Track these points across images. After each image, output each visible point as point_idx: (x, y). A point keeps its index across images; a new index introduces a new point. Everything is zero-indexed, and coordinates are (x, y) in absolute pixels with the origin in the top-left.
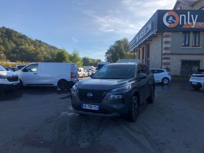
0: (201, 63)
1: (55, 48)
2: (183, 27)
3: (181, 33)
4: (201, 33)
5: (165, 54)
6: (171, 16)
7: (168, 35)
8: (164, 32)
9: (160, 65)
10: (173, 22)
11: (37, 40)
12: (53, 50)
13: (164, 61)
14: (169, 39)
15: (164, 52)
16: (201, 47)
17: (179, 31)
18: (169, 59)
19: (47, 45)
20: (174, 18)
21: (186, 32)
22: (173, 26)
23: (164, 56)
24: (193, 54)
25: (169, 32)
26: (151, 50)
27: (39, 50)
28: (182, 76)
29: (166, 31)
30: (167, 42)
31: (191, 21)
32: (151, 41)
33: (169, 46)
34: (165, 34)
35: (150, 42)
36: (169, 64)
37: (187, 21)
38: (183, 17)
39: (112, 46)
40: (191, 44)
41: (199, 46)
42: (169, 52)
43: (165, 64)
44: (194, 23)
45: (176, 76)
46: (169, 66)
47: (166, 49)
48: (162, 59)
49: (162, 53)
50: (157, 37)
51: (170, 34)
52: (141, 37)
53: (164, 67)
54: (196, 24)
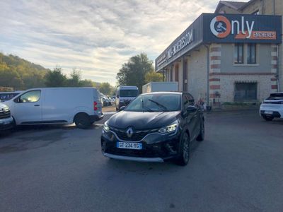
0: (258, 85)
1: (39, 67)
2: (236, 37)
3: (233, 45)
4: (258, 46)
5: (213, 74)
6: (221, 22)
7: (217, 48)
8: (210, 44)
9: (206, 89)
10: (223, 31)
11: (11, 55)
12: (37, 70)
13: (212, 83)
14: (218, 54)
15: (211, 71)
16: (257, 65)
17: (231, 43)
18: (219, 80)
19: (28, 63)
20: (224, 25)
21: (239, 44)
22: (223, 35)
23: (212, 77)
24: (249, 74)
25: (218, 43)
27: (15, 71)
28: (236, 104)
29: (214, 43)
30: (215, 58)
31: (246, 29)
32: (190, 56)
33: (218, 62)
34: (213, 46)
35: (188, 58)
36: (218, 87)
37: (240, 29)
38: (235, 24)
39: (126, 65)
40: (246, 60)
41: (255, 63)
42: (218, 71)
43: (214, 87)
44: (250, 32)
45: (228, 104)
46: (218, 90)
47: (214, 66)
48: (209, 81)
49: (208, 72)
50: (199, 51)
51: (219, 46)
52: (175, 52)
53: (212, 92)
54: (252, 34)
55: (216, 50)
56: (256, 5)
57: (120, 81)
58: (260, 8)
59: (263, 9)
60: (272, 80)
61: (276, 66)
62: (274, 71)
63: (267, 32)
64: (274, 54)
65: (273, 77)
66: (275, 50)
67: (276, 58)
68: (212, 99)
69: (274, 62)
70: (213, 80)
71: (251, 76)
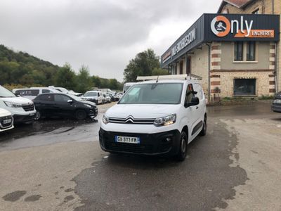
0: (257, 81)
3: (233, 44)
4: (257, 44)
5: (214, 71)
7: (217, 46)
8: (211, 42)
9: (207, 85)
13: (213, 80)
14: (219, 52)
15: (212, 68)
16: (256, 61)
17: (231, 42)
18: (219, 76)
20: (224, 24)
21: (239, 43)
22: (223, 34)
23: (213, 74)
24: (248, 71)
25: (218, 42)
26: (192, 65)
29: (215, 41)
30: (215, 56)
32: (193, 53)
33: (218, 60)
34: (213, 44)
35: (192, 55)
36: (218, 83)
39: (133, 60)
40: (245, 57)
41: (254, 60)
42: (218, 68)
43: (214, 83)
45: (228, 98)
46: (218, 86)
47: (215, 64)
48: (210, 77)
49: (209, 69)
50: (201, 48)
51: (220, 44)
52: (179, 49)
53: (212, 87)
54: (251, 33)
55: (216, 48)
56: (256, 4)
57: (127, 77)
58: (260, 7)
59: (263, 8)
60: (270, 76)
61: (274, 63)
62: (272, 67)
63: (266, 31)
64: (272, 51)
65: (271, 73)
66: (274, 47)
67: (274, 55)
68: (212, 94)
69: (272, 59)
70: (214, 76)
71: (249, 73)
